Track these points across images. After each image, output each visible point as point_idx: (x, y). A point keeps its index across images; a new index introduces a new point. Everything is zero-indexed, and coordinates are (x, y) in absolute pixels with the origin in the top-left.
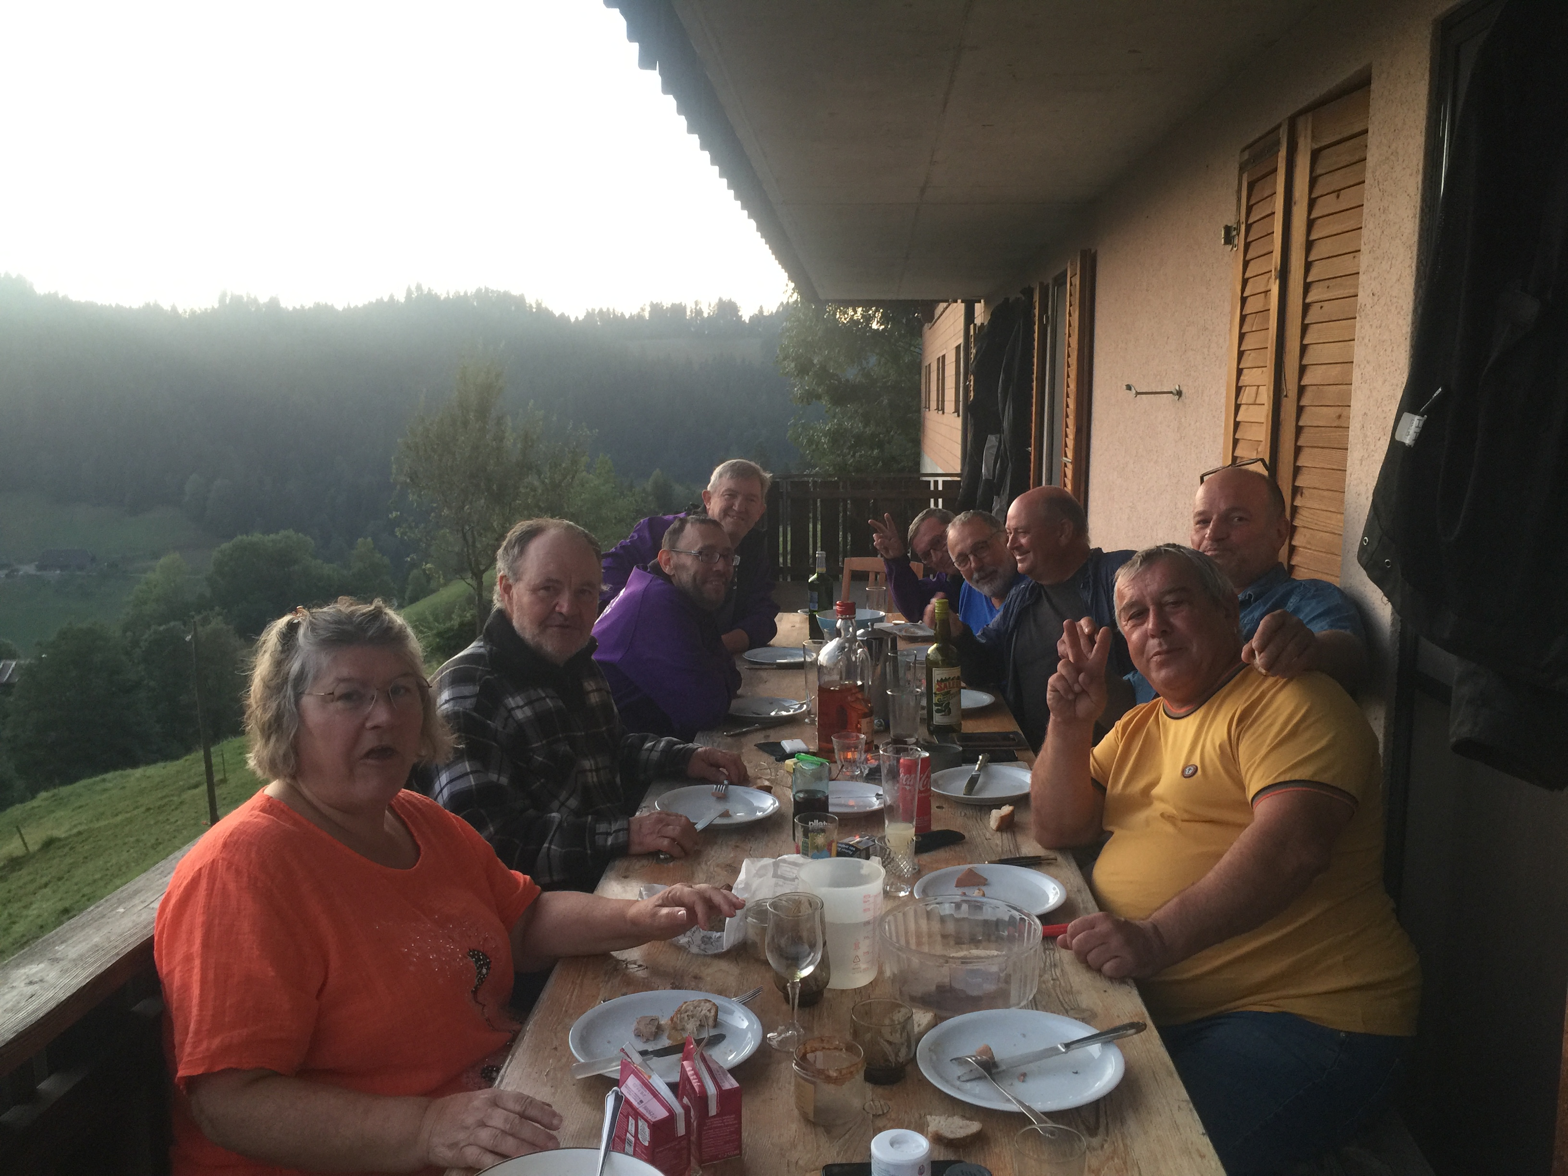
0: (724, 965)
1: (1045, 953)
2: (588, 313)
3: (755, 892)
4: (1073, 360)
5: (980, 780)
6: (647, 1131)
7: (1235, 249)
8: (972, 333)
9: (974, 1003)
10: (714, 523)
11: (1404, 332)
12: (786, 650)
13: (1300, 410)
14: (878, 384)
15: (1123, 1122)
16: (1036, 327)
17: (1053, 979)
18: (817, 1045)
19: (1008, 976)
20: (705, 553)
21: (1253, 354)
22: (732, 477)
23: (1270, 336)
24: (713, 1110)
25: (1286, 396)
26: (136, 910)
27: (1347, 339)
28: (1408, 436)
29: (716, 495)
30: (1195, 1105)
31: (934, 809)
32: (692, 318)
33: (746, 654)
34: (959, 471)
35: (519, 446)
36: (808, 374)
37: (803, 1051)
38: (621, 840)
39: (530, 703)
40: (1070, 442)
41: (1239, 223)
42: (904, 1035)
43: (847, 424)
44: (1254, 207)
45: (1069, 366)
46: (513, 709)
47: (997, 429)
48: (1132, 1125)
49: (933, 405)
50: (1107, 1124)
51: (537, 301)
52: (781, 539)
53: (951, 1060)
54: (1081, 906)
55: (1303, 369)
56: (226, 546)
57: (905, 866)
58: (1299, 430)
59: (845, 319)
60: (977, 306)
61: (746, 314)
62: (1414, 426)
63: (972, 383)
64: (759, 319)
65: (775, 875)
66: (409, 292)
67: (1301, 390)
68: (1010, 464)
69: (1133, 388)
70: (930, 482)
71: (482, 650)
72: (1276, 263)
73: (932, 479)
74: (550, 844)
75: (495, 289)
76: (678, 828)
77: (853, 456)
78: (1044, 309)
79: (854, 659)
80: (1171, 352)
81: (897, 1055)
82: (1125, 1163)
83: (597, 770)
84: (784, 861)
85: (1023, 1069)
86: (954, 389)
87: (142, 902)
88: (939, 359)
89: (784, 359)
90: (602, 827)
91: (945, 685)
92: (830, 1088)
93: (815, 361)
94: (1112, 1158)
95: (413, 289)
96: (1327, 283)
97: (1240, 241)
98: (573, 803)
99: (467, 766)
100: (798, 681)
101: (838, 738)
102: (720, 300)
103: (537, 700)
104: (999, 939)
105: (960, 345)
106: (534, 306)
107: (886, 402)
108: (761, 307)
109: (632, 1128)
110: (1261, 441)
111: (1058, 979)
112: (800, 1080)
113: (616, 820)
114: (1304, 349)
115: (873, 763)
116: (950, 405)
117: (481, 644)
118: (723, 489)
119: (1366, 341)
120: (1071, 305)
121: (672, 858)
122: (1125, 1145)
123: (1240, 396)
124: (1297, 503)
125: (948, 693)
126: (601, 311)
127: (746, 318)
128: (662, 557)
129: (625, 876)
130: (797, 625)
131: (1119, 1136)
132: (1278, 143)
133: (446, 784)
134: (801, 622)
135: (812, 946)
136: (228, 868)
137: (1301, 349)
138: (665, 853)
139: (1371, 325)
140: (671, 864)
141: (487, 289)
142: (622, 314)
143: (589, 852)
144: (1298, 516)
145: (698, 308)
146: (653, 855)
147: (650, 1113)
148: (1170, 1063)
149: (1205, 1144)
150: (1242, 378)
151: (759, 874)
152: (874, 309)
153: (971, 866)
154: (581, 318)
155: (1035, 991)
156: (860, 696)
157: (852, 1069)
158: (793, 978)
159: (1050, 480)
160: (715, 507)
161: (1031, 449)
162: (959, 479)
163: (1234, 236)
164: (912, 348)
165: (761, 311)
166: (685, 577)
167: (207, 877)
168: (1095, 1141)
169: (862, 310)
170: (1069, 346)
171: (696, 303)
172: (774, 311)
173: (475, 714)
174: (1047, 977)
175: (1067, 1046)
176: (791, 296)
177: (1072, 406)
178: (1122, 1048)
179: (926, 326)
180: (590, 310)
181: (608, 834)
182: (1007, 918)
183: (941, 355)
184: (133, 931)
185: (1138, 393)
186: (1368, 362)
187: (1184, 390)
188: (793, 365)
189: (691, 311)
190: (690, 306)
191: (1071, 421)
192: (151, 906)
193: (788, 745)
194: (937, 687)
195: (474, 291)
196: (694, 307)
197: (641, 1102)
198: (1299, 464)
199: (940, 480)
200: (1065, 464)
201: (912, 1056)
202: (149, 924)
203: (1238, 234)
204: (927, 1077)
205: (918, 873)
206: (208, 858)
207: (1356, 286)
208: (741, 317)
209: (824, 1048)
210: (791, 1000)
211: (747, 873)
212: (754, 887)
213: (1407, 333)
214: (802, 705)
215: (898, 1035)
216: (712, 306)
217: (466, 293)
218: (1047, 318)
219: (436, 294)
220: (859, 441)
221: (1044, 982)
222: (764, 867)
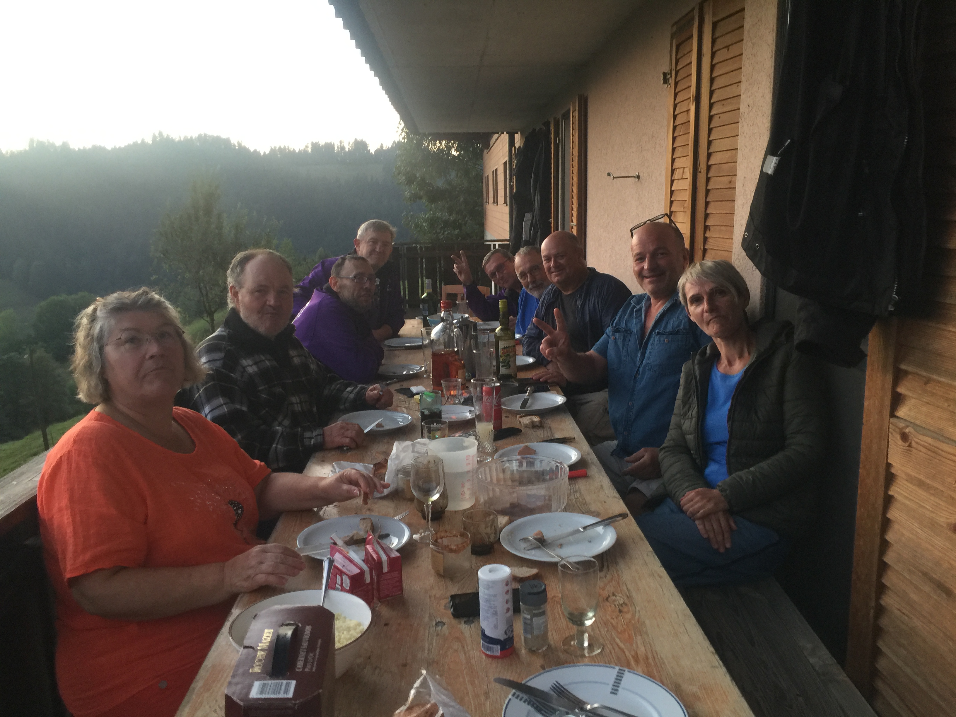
0: (385, 503)
1: (570, 486)
2: (271, 149)
3: (402, 461)
4: (575, 163)
5: (529, 401)
6: (348, 581)
7: (670, 86)
8: (513, 152)
9: (532, 511)
10: (362, 259)
11: (766, 126)
12: (410, 338)
13: (708, 180)
14: (457, 189)
15: (617, 563)
16: (553, 145)
17: (575, 498)
18: (442, 534)
19: (550, 497)
20: (358, 277)
21: (680, 149)
22: (374, 231)
23: (691, 137)
24: (386, 569)
25: (700, 172)
26: (24, 482)
27: (734, 135)
28: (770, 169)
29: (364, 242)
30: (655, 552)
31: (503, 418)
32: (338, 152)
33: (386, 341)
34: (508, 238)
35: (233, 232)
36: (413, 184)
37: (435, 538)
38: (319, 441)
39: (256, 363)
40: (575, 213)
41: (671, 70)
42: (493, 527)
43: (439, 214)
44: (680, 60)
45: (573, 167)
46: (246, 367)
47: (531, 210)
48: (622, 565)
49: (491, 200)
50: (608, 565)
51: (238, 142)
52: (402, 287)
53: (520, 540)
54: (590, 461)
55: (709, 155)
56: (43, 303)
57: (489, 447)
58: (708, 192)
59: (435, 148)
60: (516, 135)
61: (373, 149)
62: (773, 164)
63: (514, 184)
64: (380, 152)
65: (413, 451)
66: (154, 137)
67: (709, 168)
68: (539, 230)
69: (611, 175)
70: (491, 245)
71: (224, 333)
72: (693, 92)
73: (492, 243)
74: (277, 444)
75: (211, 135)
76: (354, 432)
77: (443, 234)
78: (557, 134)
79: (452, 335)
80: (633, 152)
81: (489, 538)
82: (619, 584)
83: (301, 403)
84: (419, 443)
85: (561, 541)
86: (503, 189)
87: (27, 478)
88: (493, 172)
89: (399, 174)
90: (307, 434)
91: (507, 350)
92: (452, 555)
93: (418, 175)
94: (611, 581)
95: (157, 135)
96: (723, 102)
97: (672, 81)
98: (286, 422)
99: (221, 401)
100: (419, 355)
101: (446, 381)
102: (356, 140)
103: (260, 361)
104: (544, 480)
105: (506, 161)
106: (237, 145)
107: (462, 200)
108: (382, 144)
109: (339, 581)
110: (686, 201)
111: (578, 498)
112: (434, 552)
113: (315, 430)
114: (710, 143)
115: (466, 395)
116: (501, 199)
117: (223, 329)
118: (369, 238)
119: (745, 134)
120: (573, 129)
121: (350, 449)
122: (618, 575)
123: (674, 174)
124: (707, 235)
125: (508, 355)
126: (280, 148)
127: (373, 151)
128: (331, 281)
129: (323, 461)
130: (416, 326)
131: (615, 571)
132: (693, 19)
133: (210, 412)
134: (418, 324)
135: (438, 484)
136: (79, 455)
137: (708, 143)
138: (346, 446)
139: (748, 125)
140: (349, 454)
141: (205, 135)
142: (294, 149)
143: (301, 449)
144: (707, 243)
145: (342, 145)
146: (340, 448)
147: (349, 571)
148: (642, 535)
149: (662, 571)
150: (675, 164)
151: (404, 450)
152: (452, 142)
153: (526, 444)
154: (267, 152)
155: (565, 504)
156: (456, 357)
157: (464, 544)
158: (428, 501)
159: (563, 228)
160: (363, 250)
161: (552, 220)
162: (508, 243)
163: (668, 79)
164: (477, 166)
165: (382, 146)
166: (346, 294)
167: (66, 461)
168: (602, 574)
169: (445, 143)
170: (573, 154)
171: (341, 142)
172: (390, 147)
173: (223, 370)
174: (572, 497)
175: (585, 528)
176: (401, 134)
177: (575, 191)
178: (615, 528)
179: (485, 151)
180: (273, 147)
181: (311, 438)
182: (548, 469)
183: (495, 169)
184: (25, 492)
185: (614, 178)
186: (746, 147)
187: (641, 175)
188: (404, 178)
189: (338, 147)
190: (337, 144)
191: (575, 201)
192: (34, 479)
193: (414, 389)
194: (502, 352)
195: (197, 136)
196: (339, 144)
197: (344, 566)
198: (708, 212)
199: (497, 244)
200: (572, 227)
201: (497, 538)
202: (34, 488)
203: (671, 77)
204: (507, 549)
205: (496, 451)
206: (65, 450)
207: (739, 103)
208: (369, 151)
209: (447, 536)
210: (426, 517)
211: (397, 449)
212: (401, 457)
213: (768, 127)
214: (421, 368)
215: (489, 529)
216: (351, 143)
217: (191, 137)
218: (559, 139)
219: (172, 138)
220: (446, 224)
221: (570, 500)
222: (407, 447)
